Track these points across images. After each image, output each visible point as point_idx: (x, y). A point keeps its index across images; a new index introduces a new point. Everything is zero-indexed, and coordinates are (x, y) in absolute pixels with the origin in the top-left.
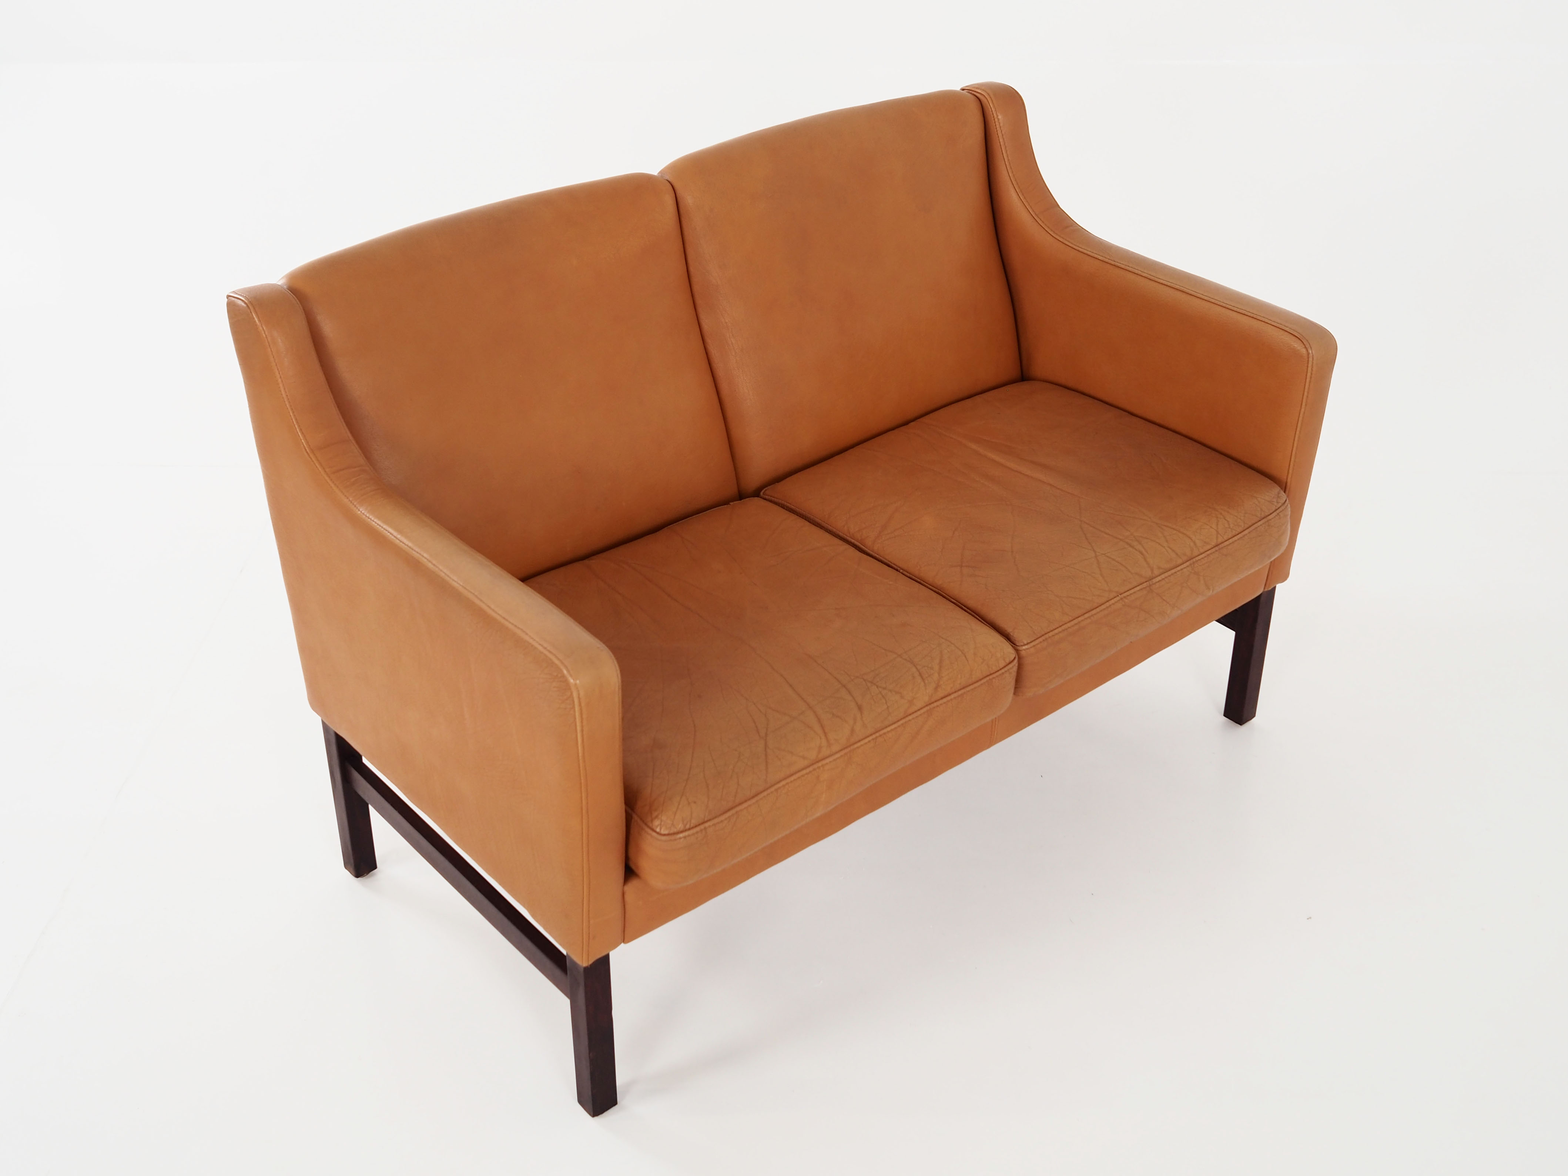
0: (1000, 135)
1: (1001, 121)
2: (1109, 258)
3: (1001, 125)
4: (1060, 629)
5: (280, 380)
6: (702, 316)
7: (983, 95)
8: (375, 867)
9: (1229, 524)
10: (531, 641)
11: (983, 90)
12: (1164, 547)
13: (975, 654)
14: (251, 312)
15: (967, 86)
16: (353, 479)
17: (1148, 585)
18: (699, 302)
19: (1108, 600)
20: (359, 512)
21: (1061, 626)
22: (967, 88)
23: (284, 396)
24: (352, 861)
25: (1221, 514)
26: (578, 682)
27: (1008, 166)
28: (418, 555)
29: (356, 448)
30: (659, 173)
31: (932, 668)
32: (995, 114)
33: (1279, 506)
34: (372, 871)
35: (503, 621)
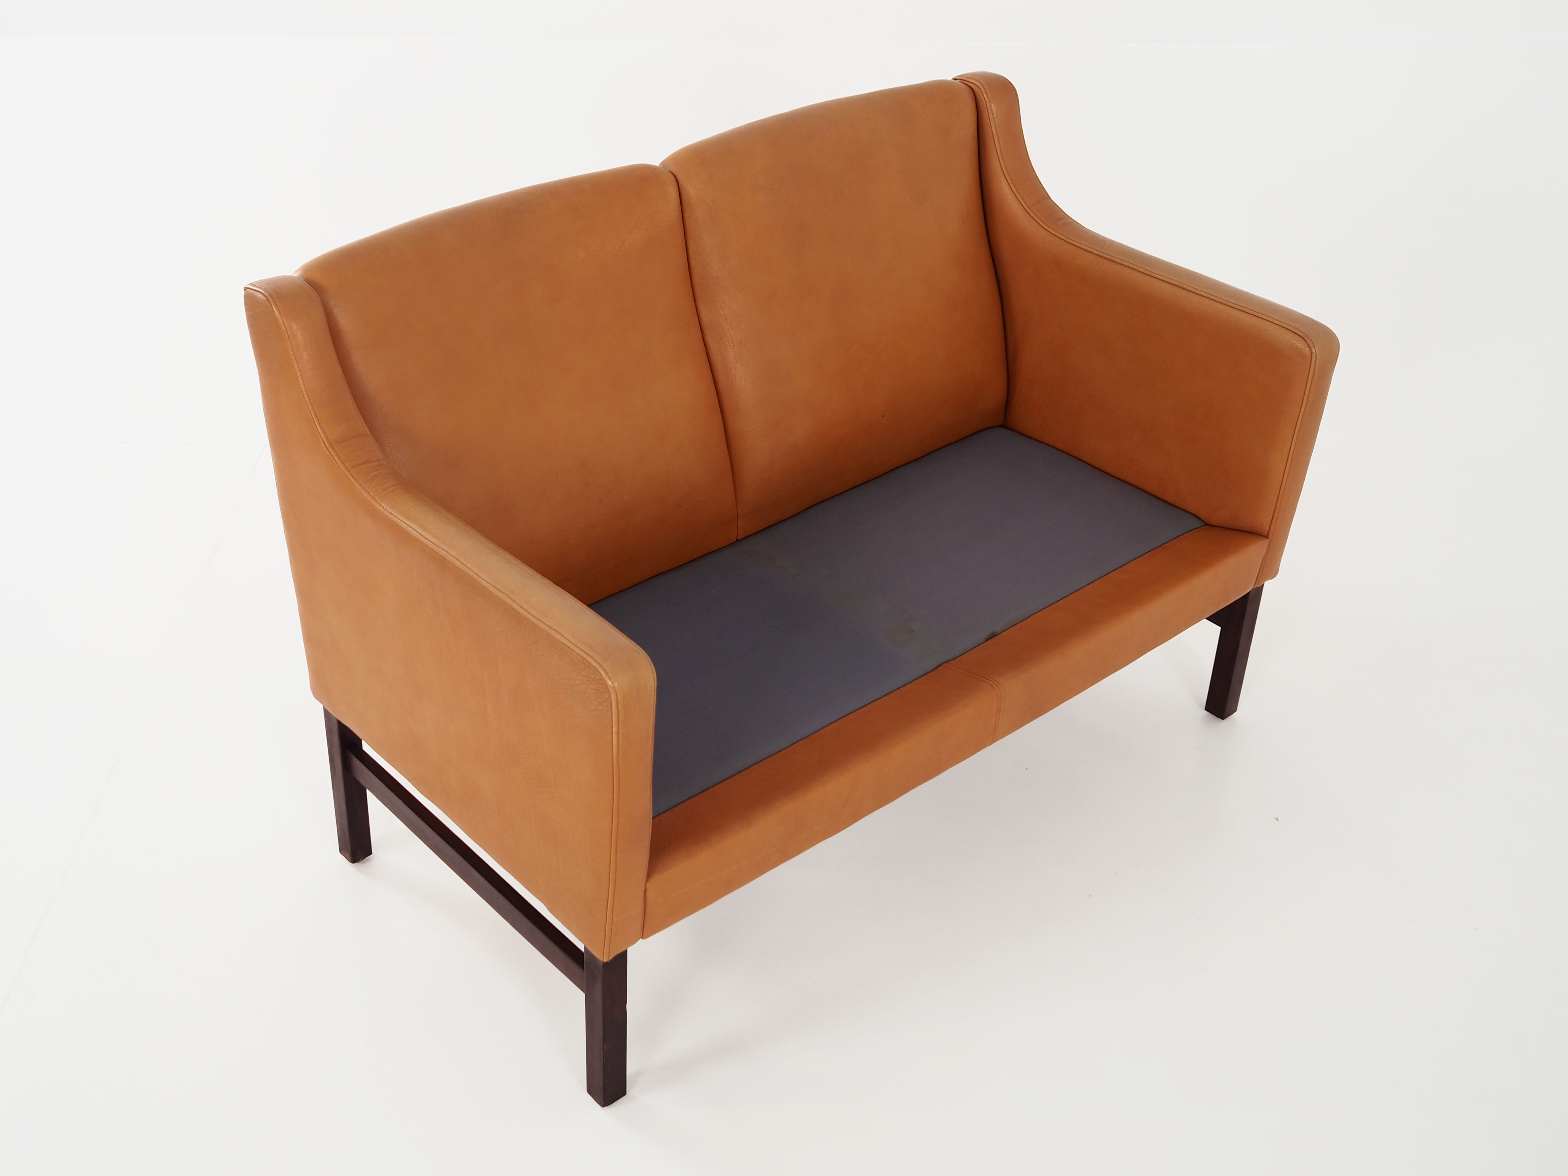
0: (993, 125)
1: (994, 111)
2: (1103, 252)
3: (995, 115)
5: (299, 374)
6: (702, 309)
7: (977, 85)
8: (371, 853)
10: (567, 642)
11: (976, 80)
14: (271, 305)
15: (959, 76)
16: (373, 474)
18: (698, 294)
20: (381, 508)
22: (959, 78)
23: (303, 389)
24: (349, 847)
26: (616, 684)
27: (1000, 158)
28: (445, 553)
29: (374, 442)
30: (660, 164)
32: (988, 105)
34: (368, 856)
35: (537, 622)
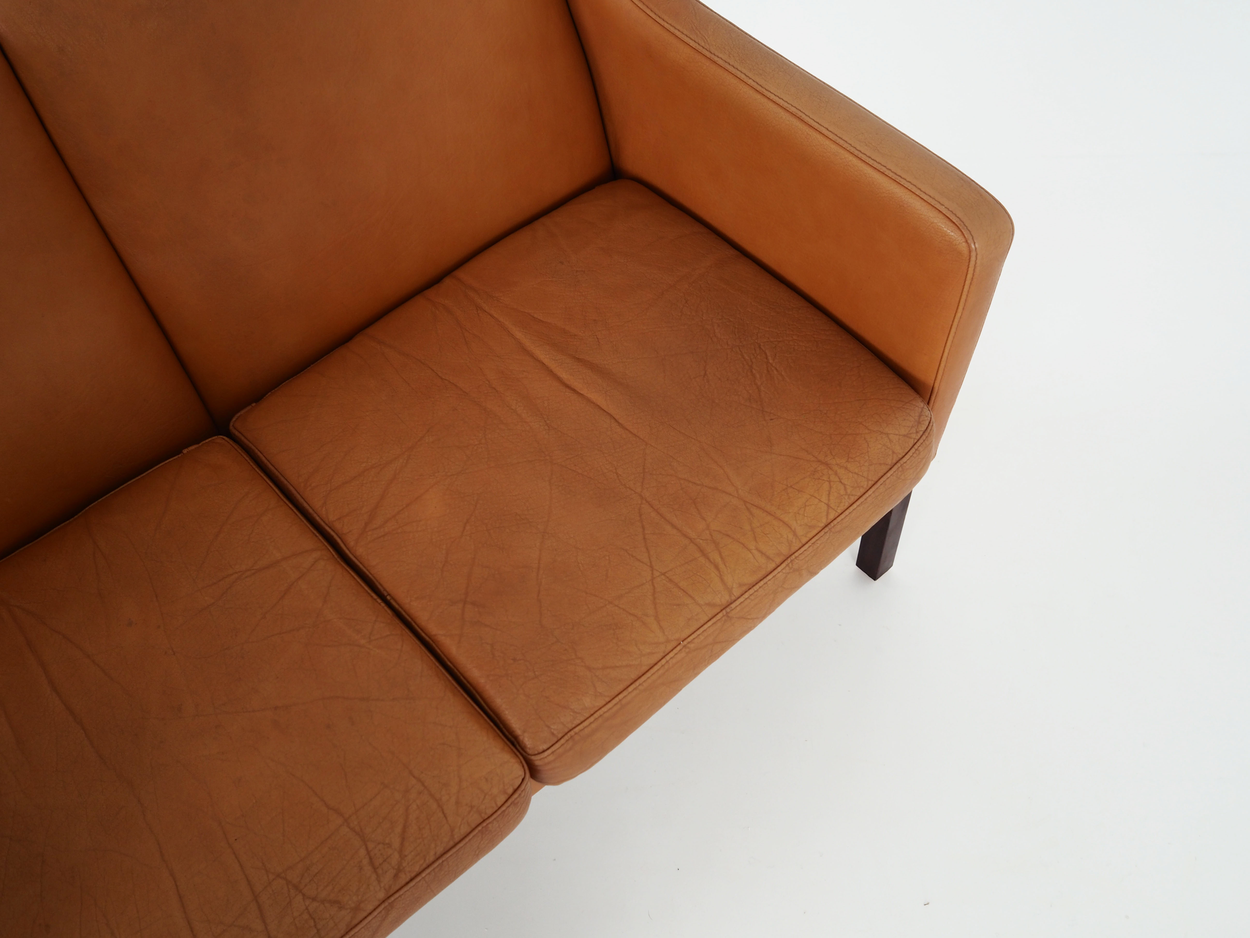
4: (592, 719)
9: (845, 489)
12: (749, 550)
13: (457, 803)
17: (725, 614)
19: (664, 655)
21: (592, 715)
25: (836, 474)
31: (389, 845)
33: (918, 438)
